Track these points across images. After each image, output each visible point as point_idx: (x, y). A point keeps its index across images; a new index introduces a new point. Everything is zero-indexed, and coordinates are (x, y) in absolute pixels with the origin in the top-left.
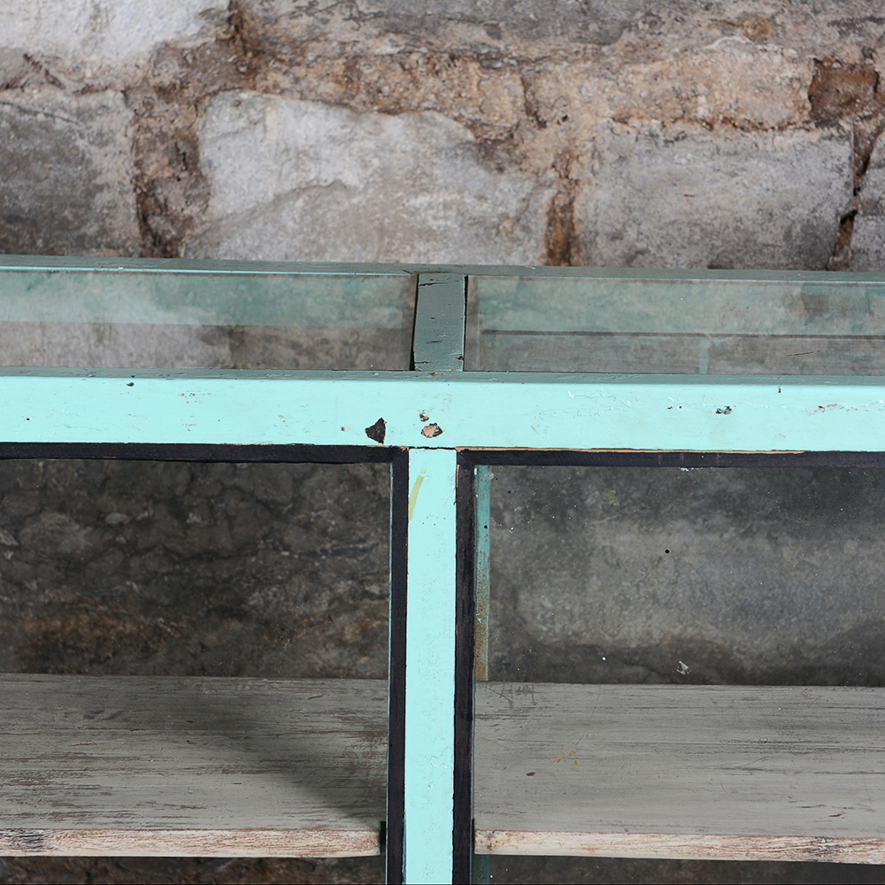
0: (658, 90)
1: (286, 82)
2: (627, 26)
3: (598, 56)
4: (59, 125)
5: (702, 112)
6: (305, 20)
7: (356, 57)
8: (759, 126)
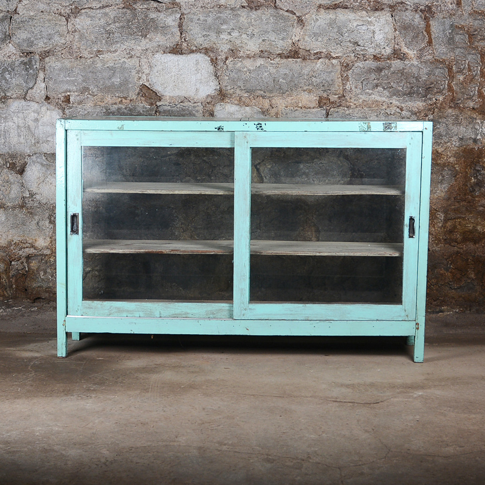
0: (292, 102)
1: (229, 101)
2: (287, 91)
3: (282, 96)
4: (190, 109)
5: (300, 105)
6: (233, 90)
7: (241, 97)
8: (310, 108)
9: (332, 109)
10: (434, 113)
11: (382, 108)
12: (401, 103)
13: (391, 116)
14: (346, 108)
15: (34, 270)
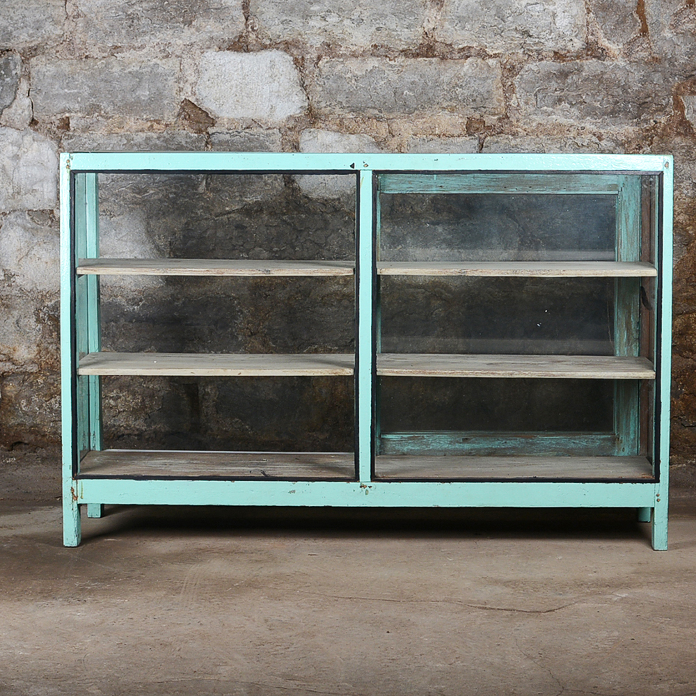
0: (425, 126)
1: (323, 126)
2: (416, 109)
3: (408, 117)
4: (261, 138)
5: (437, 132)
6: (329, 108)
7: (343, 118)
8: (452, 136)
9: (489, 138)
10: (652, 143)
11: (568, 136)
12: (599, 128)
13: (584, 148)
14: (510, 137)
15: (12, 397)
